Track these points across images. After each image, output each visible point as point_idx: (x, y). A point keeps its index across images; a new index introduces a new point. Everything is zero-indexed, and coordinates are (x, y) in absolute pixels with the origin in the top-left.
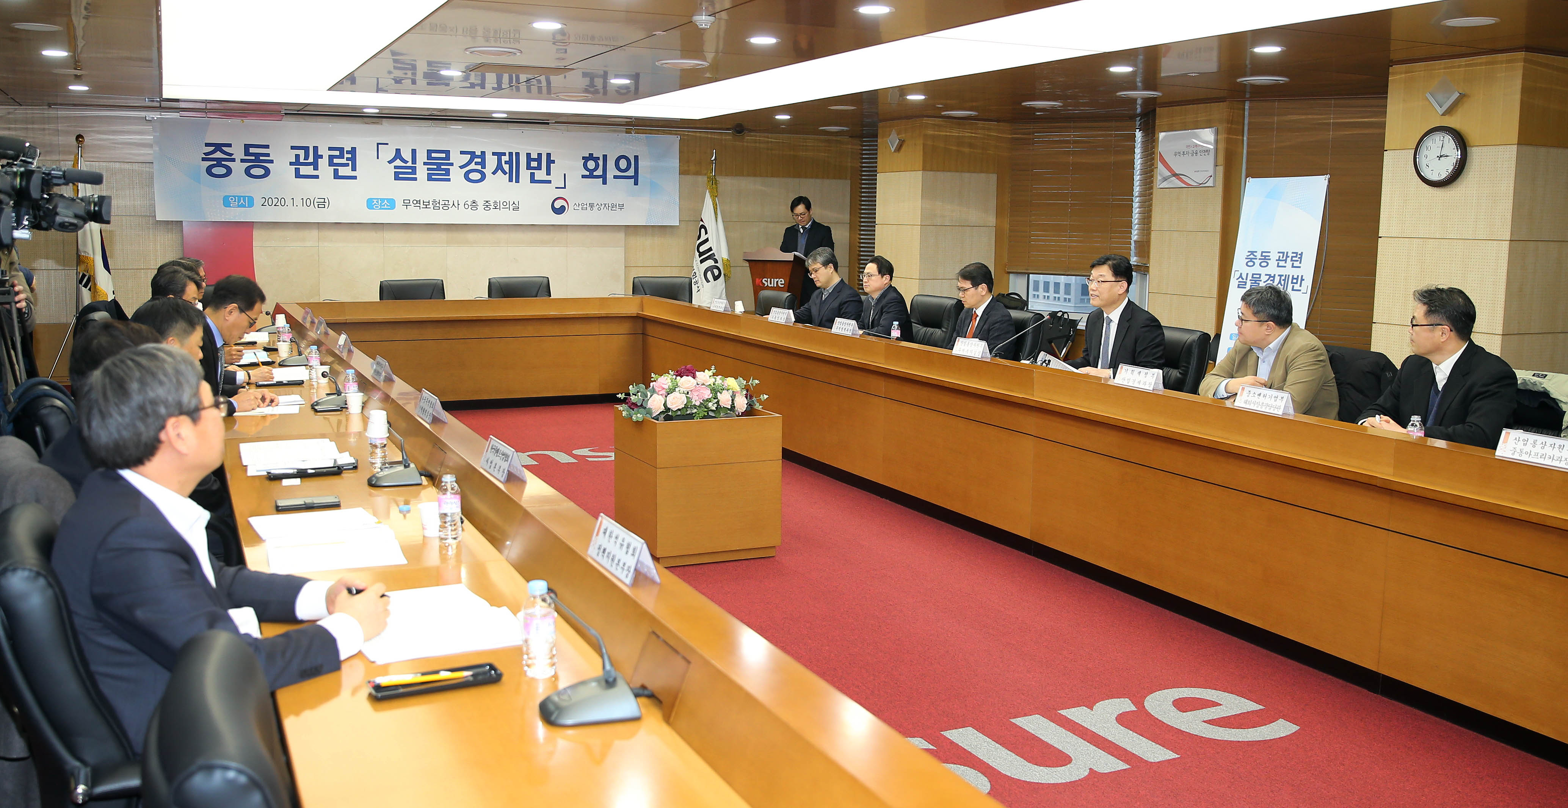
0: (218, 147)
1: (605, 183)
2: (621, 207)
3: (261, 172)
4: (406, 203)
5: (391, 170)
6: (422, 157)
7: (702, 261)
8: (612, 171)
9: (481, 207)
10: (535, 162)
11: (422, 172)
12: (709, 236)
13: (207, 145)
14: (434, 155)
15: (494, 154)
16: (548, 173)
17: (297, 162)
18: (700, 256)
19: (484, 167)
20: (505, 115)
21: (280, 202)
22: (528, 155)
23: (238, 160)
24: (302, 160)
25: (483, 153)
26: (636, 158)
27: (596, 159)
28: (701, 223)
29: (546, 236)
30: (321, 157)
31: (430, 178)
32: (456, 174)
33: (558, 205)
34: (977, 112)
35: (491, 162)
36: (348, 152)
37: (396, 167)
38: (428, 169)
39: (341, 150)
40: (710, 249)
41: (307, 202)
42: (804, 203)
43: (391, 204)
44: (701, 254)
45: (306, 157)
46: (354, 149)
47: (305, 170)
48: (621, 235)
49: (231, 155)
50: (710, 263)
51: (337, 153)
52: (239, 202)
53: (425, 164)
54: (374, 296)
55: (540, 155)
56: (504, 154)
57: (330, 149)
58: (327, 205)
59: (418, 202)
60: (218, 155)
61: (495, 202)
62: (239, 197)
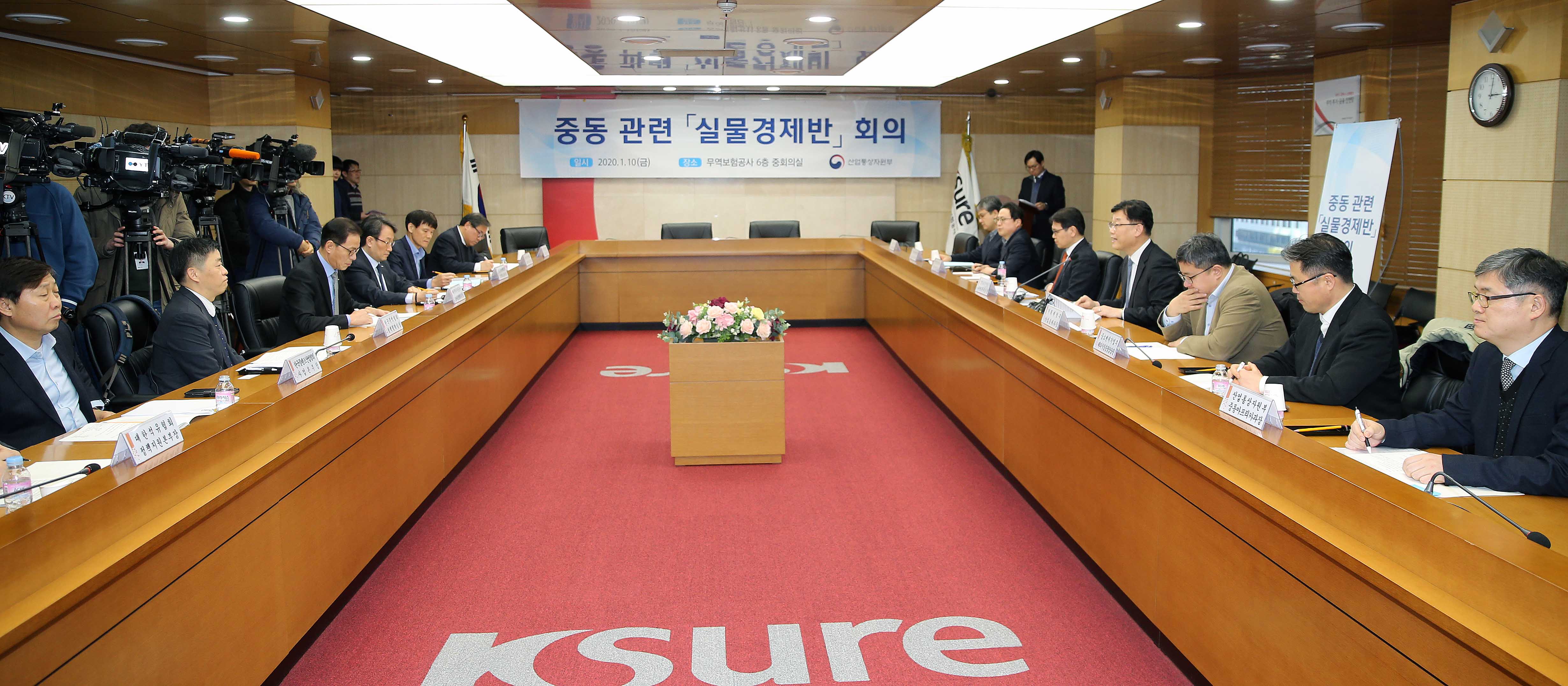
0: (567, 121)
1: (875, 142)
2: (890, 162)
3: (598, 139)
4: (710, 162)
5: (698, 135)
6: (722, 124)
7: (958, 207)
8: (881, 132)
9: (770, 164)
10: (815, 126)
11: (723, 136)
12: (964, 186)
13: (559, 119)
14: (732, 123)
15: (781, 120)
16: (827, 135)
17: (625, 131)
18: (956, 203)
19: (773, 130)
20: (778, 89)
21: (613, 162)
22: (810, 120)
23: (581, 131)
24: (629, 129)
25: (772, 120)
26: (903, 121)
27: (867, 123)
28: (958, 175)
29: (826, 187)
30: (644, 126)
31: (729, 141)
32: (751, 137)
33: (834, 161)
34: (1165, 70)
35: (779, 127)
36: (664, 122)
37: (702, 133)
38: (728, 134)
39: (659, 120)
40: (964, 197)
41: (633, 162)
42: (1035, 157)
43: (699, 162)
44: (957, 201)
45: (632, 127)
46: (669, 119)
47: (631, 137)
48: (892, 186)
49: (576, 127)
50: (963, 209)
51: (656, 123)
52: (582, 162)
53: (725, 130)
54: (658, 236)
55: (819, 120)
56: (790, 120)
57: (651, 120)
58: (648, 164)
59: (720, 160)
60: (567, 127)
61: (783, 160)
62: (582, 159)
